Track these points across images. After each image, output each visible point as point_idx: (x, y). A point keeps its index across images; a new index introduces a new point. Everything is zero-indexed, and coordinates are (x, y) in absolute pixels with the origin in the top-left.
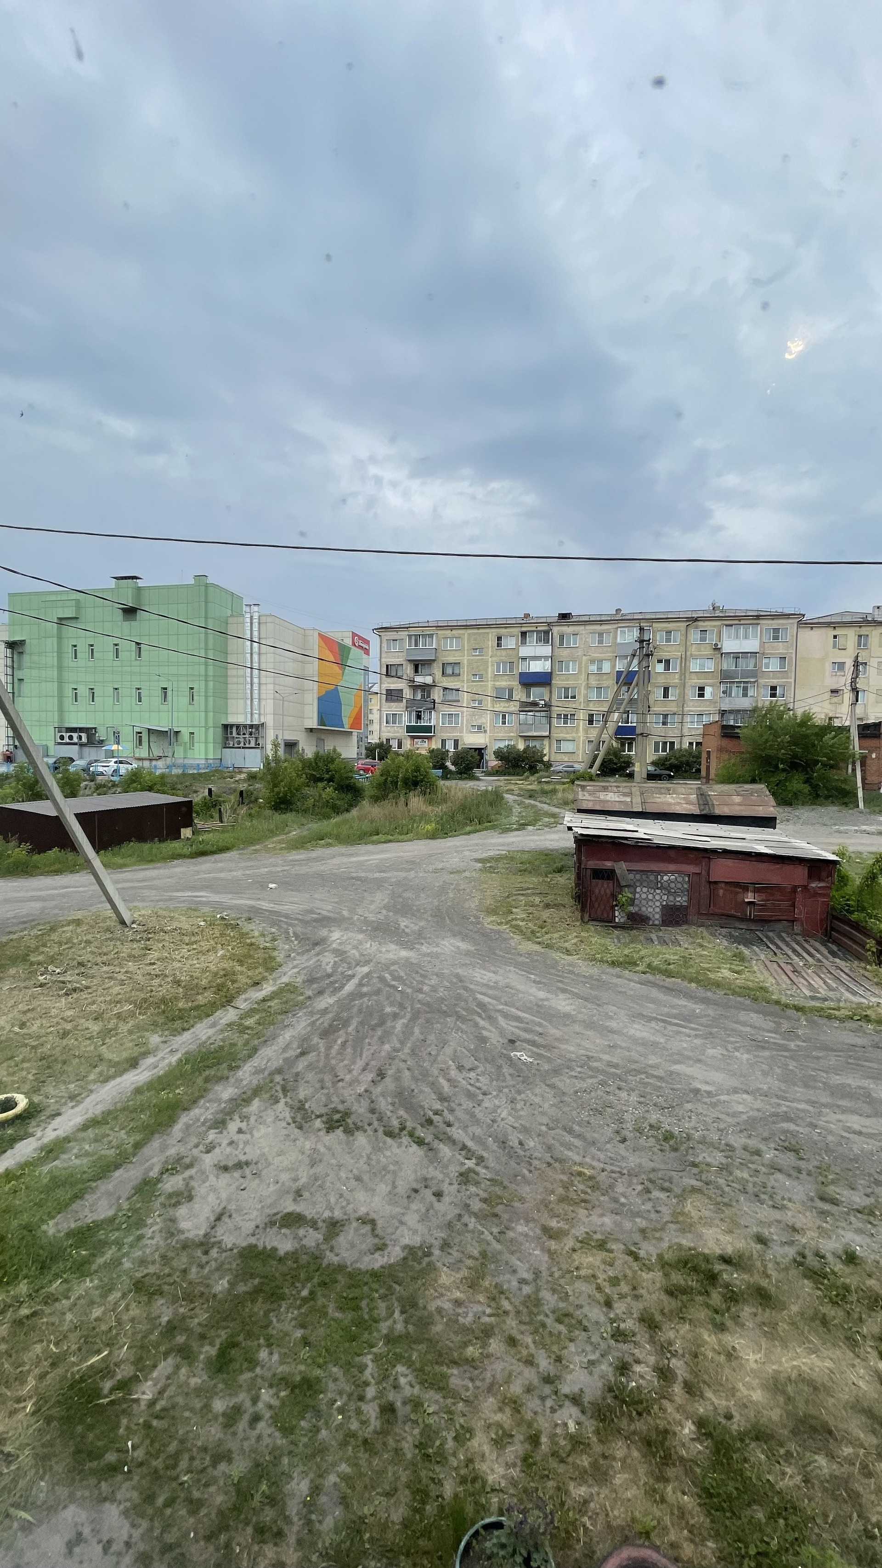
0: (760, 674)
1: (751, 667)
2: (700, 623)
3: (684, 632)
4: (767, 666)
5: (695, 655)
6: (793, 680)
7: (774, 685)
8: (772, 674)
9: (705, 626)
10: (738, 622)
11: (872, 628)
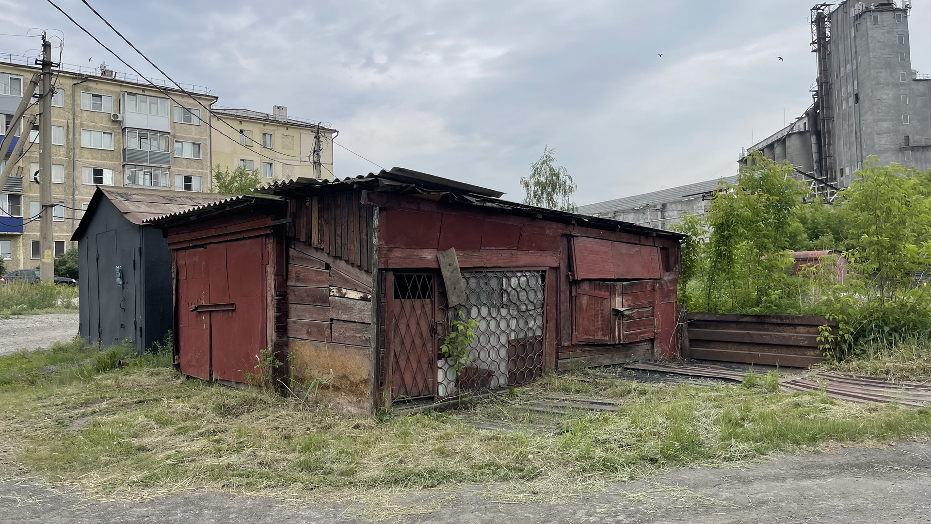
0: (172, 161)
1: (162, 149)
2: (92, 85)
3: (69, 92)
4: (180, 151)
5: (88, 126)
6: (208, 171)
7: (188, 175)
8: (185, 161)
9: (100, 90)
10: (140, 92)
11: (275, 128)
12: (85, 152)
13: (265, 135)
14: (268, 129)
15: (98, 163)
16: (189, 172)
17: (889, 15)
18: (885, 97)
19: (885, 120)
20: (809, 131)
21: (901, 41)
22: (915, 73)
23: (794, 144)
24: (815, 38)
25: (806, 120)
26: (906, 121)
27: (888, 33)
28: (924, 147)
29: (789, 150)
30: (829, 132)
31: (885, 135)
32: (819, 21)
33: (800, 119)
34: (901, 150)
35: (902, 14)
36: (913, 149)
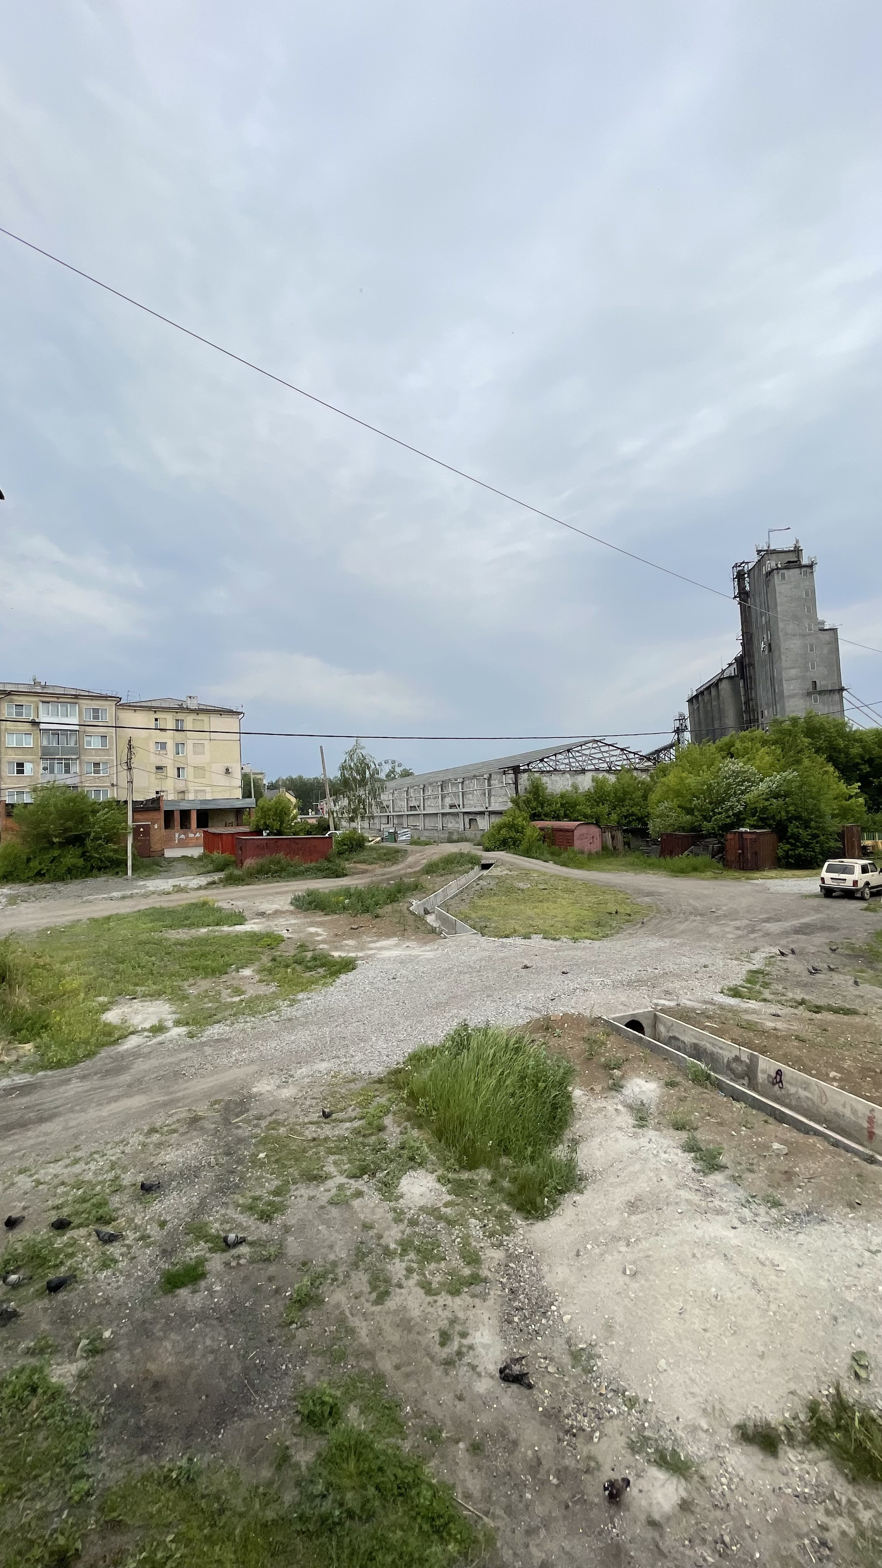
0: (82, 752)
1: (72, 744)
2: (15, 697)
4: (89, 743)
5: (11, 730)
6: (114, 758)
7: (97, 761)
8: (93, 752)
9: (21, 701)
10: (55, 700)
11: (185, 715)
12: (9, 751)
13: (177, 720)
14: (180, 716)
15: (20, 758)
16: (97, 759)
17: (797, 571)
18: (792, 646)
19: (793, 668)
20: (737, 676)
21: (807, 595)
22: (823, 623)
23: (725, 686)
24: (737, 591)
25: (735, 666)
26: (813, 668)
27: (795, 588)
28: (831, 691)
29: (722, 693)
30: (751, 677)
31: (794, 681)
32: (740, 576)
33: (730, 665)
34: (809, 694)
35: (809, 570)
36: (821, 693)
